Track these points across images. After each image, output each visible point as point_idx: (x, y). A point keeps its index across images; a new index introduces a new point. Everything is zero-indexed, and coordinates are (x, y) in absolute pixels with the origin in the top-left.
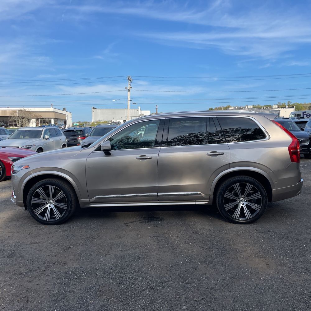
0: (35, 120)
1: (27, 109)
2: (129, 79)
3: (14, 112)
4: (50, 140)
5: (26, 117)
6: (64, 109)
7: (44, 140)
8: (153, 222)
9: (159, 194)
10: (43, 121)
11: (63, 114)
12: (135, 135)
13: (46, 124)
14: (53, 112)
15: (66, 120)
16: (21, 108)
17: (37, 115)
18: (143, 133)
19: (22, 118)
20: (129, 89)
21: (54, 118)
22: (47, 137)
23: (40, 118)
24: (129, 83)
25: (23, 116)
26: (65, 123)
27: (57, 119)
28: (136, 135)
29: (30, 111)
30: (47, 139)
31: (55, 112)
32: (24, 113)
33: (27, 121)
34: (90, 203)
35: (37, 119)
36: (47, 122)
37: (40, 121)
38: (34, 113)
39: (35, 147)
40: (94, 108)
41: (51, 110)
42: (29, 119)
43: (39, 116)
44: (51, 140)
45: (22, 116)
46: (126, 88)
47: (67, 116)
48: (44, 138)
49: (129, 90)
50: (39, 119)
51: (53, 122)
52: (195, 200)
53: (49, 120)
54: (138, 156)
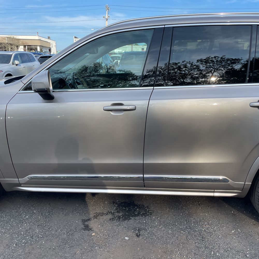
0: (23, 47)
1: (15, 37)
2: (107, 8)
3: (3, 39)
4: (20, 66)
5: (14, 44)
6: (49, 38)
7: (14, 65)
8: (132, 218)
9: (146, 176)
10: (30, 48)
11: (47, 42)
12: (110, 63)
13: (33, 51)
14: (39, 40)
15: (50, 48)
16: (9, 36)
17: (24, 42)
18: (119, 61)
19: (11, 45)
20: (107, 18)
21: (40, 46)
22: (17, 62)
23: (28, 46)
24: (107, 13)
25: (12, 43)
26: (50, 50)
27: (42, 46)
28: (112, 63)
29: (17, 38)
30: (17, 65)
31: (40, 40)
32: (12, 40)
33: (16, 48)
34: (20, 185)
35: (25, 46)
36: (33, 50)
37: (28, 48)
38: (21, 41)
39: (3, 73)
40: (75, 37)
41: (37, 38)
42: (17, 46)
43: (26, 43)
44: (22, 65)
45: (10, 43)
46: (104, 17)
47: (52, 44)
48: (13, 64)
49: (107, 20)
50: (26, 47)
51: (39, 49)
52: (213, 189)
53: (36, 47)
54: (108, 104)
